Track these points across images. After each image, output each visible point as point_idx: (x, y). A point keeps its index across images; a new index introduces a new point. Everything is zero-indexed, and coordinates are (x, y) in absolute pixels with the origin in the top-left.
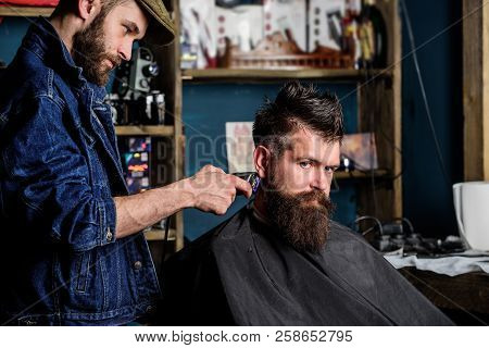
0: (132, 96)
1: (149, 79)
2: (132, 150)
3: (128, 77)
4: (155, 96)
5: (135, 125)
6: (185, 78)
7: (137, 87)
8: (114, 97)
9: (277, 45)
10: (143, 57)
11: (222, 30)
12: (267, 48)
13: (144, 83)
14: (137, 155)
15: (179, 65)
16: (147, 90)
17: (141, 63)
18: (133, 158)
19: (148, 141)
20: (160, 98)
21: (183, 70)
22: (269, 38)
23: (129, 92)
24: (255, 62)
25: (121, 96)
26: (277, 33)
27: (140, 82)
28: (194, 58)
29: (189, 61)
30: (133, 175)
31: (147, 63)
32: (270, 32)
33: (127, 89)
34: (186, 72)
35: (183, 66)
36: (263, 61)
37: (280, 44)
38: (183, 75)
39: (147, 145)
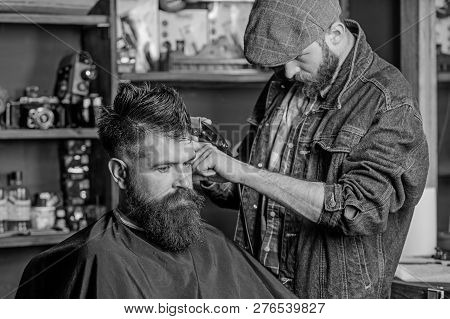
0: (71, 99)
1: (88, 83)
2: (71, 152)
3: (67, 80)
4: (92, 100)
5: (73, 128)
6: (122, 81)
7: (75, 90)
8: (54, 100)
9: (222, 49)
10: (82, 60)
11: (165, 35)
12: (212, 53)
13: (82, 87)
14: (77, 158)
15: (117, 69)
16: (85, 93)
17: (79, 67)
18: (73, 160)
19: (88, 144)
20: (98, 102)
21: (120, 74)
22: (215, 43)
23: (68, 96)
24: (198, 65)
25: (61, 99)
26: (222, 38)
27: (77, 86)
28: (132, 61)
29: (127, 65)
30: (74, 177)
31: (84, 67)
32: (215, 37)
33: (66, 92)
34: (123, 76)
35: (121, 69)
36: (206, 65)
37: (226, 48)
38: (120, 78)
39: (87, 148)
